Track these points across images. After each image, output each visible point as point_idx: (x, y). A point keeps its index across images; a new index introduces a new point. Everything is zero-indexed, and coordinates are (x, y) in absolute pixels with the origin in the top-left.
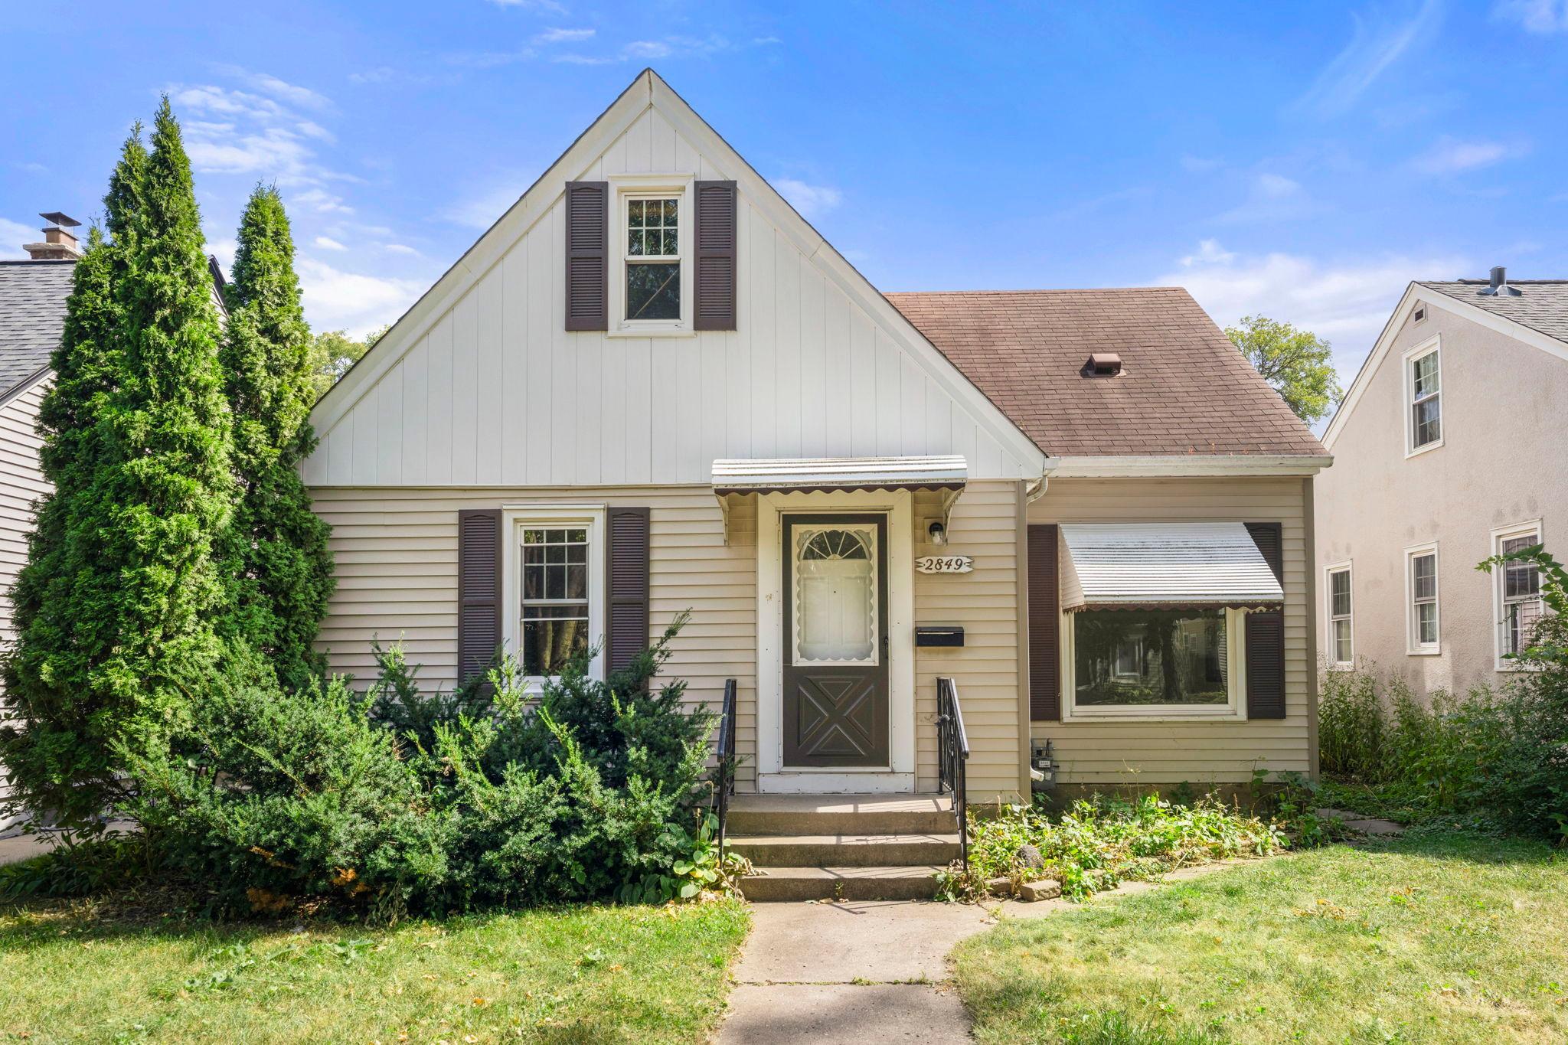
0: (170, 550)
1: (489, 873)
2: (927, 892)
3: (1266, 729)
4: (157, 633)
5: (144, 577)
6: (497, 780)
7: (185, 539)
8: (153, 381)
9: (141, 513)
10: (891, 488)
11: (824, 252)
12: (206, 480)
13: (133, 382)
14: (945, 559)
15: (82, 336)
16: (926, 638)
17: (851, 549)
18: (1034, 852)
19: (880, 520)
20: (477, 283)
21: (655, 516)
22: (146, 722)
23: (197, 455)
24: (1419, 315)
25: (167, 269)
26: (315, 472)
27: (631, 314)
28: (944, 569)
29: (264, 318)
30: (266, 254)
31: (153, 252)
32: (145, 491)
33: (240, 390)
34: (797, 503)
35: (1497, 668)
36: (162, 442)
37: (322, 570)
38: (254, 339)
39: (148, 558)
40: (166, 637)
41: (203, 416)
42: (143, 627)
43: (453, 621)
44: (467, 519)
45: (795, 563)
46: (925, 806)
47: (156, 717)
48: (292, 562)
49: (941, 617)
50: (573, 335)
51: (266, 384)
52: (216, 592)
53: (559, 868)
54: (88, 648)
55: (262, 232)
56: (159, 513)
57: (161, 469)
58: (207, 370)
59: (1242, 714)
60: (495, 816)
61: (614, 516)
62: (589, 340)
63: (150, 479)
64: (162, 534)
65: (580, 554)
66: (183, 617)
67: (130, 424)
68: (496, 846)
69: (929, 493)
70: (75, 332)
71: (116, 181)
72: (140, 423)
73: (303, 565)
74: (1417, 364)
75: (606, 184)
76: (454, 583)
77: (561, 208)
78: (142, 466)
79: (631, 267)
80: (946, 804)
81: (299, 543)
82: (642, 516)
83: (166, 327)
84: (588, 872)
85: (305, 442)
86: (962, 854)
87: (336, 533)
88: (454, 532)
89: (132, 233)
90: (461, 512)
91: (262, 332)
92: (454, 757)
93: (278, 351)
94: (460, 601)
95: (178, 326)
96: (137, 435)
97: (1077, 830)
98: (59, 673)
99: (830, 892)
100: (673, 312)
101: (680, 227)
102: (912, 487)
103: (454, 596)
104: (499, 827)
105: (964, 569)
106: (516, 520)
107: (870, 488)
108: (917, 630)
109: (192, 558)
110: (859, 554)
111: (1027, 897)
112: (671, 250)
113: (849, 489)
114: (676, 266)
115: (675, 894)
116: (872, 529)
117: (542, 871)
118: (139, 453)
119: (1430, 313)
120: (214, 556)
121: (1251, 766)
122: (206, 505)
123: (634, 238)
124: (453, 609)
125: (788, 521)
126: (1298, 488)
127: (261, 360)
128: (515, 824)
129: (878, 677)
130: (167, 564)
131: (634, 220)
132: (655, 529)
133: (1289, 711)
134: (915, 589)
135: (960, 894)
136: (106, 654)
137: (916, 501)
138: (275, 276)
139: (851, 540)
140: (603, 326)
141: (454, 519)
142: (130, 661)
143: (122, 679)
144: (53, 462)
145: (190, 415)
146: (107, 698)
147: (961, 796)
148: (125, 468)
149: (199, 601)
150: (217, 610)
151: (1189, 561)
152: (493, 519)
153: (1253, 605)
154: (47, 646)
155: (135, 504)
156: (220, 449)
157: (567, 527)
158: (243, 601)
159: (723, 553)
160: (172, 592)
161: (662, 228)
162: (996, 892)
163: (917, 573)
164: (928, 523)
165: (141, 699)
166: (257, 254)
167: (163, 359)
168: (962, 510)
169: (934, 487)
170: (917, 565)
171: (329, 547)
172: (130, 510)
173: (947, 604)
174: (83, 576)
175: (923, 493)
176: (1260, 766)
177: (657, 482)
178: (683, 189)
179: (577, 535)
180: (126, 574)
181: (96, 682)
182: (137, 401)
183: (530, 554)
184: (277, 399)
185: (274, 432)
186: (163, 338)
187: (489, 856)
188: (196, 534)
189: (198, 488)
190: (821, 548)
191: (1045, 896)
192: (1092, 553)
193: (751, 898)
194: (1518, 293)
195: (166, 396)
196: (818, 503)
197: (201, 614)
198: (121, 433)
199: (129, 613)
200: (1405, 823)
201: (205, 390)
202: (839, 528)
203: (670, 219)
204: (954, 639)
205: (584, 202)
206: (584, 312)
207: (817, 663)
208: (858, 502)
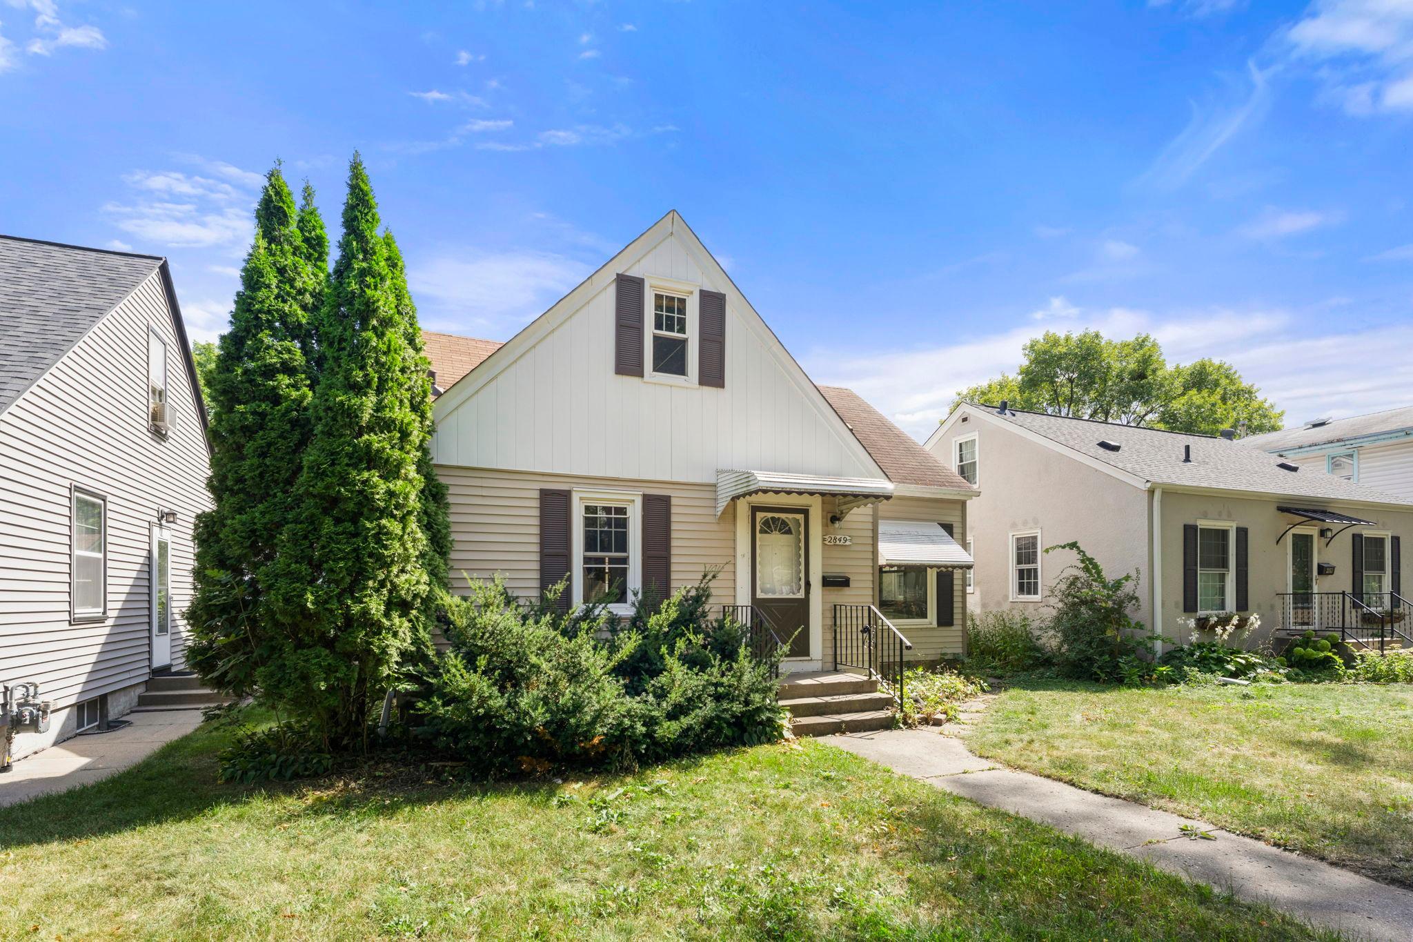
2: (885, 725)
3: (945, 631)
5: (381, 527)
10: (812, 494)
11: (776, 348)
14: (838, 537)
16: (829, 582)
17: (784, 528)
19: (805, 512)
20: (553, 331)
21: (674, 501)
24: (965, 420)
27: (658, 368)
28: (838, 542)
34: (759, 499)
35: (1011, 600)
39: (385, 513)
43: (536, 566)
44: (544, 494)
45: (758, 535)
49: (837, 570)
50: (620, 377)
59: (935, 624)
61: (648, 500)
62: (631, 382)
65: (623, 523)
69: (832, 498)
74: (961, 444)
75: (643, 280)
76: (536, 539)
79: (654, 339)
82: (666, 500)
86: (892, 702)
88: (536, 504)
90: (541, 490)
94: (541, 552)
99: (838, 729)
100: (682, 371)
102: (823, 494)
103: (536, 548)
105: (848, 543)
106: (581, 499)
107: (800, 493)
108: (824, 578)
110: (789, 532)
111: (937, 723)
112: (682, 330)
113: (789, 492)
114: (685, 341)
116: (800, 517)
119: (971, 419)
121: (939, 651)
123: (659, 319)
124: (536, 557)
125: (755, 509)
126: (959, 507)
129: (804, 604)
131: (658, 307)
132: (674, 510)
133: (955, 622)
134: (823, 554)
135: (905, 724)
137: (823, 503)
139: (784, 522)
140: (644, 375)
141: (536, 494)
151: (923, 543)
152: (566, 496)
153: (939, 567)
155: (369, 469)
157: (613, 505)
159: (715, 527)
161: (676, 315)
162: (920, 722)
163: (824, 545)
164: (830, 516)
165: (386, 621)
169: (834, 495)
170: (824, 540)
172: (366, 474)
173: (839, 562)
175: (828, 498)
176: (944, 651)
177: (675, 479)
178: (692, 293)
179: (622, 511)
180: (367, 524)
183: (589, 522)
190: (768, 526)
192: (896, 538)
194: (1014, 415)
196: (770, 499)
200: (1000, 677)
202: (776, 515)
203: (682, 311)
204: (844, 583)
205: (629, 289)
206: (628, 364)
207: (770, 596)
208: (794, 501)
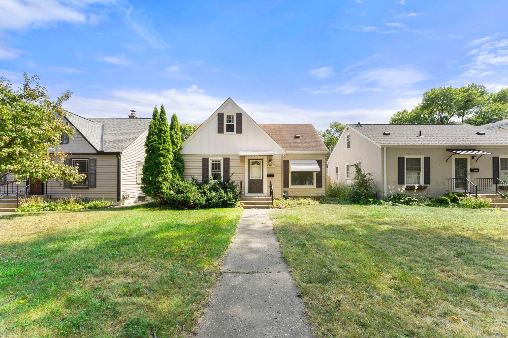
0: (166, 163)
1: (210, 204)
2: (268, 208)
3: (319, 189)
4: (164, 174)
6: (211, 193)
7: (167, 161)
8: (163, 141)
9: (162, 158)
10: (263, 156)
11: (254, 123)
12: (170, 154)
13: (160, 141)
15: (151, 134)
16: (269, 176)
17: (258, 163)
18: (282, 203)
19: (262, 160)
20: (205, 127)
21: (230, 159)
22: (163, 185)
23: (168, 150)
24: (348, 129)
25: (163, 126)
26: (182, 152)
27: (227, 131)
28: (271, 166)
29: (175, 132)
30: (175, 123)
31: (161, 124)
32: (162, 155)
33: (173, 142)
34: (250, 157)
36: (164, 149)
37: (183, 166)
38: (174, 135)
39: (163, 164)
40: (166, 174)
41: (169, 145)
42: (163, 173)
43: (202, 173)
44: (203, 159)
45: (250, 165)
46: (268, 198)
47: (165, 184)
48: (180, 164)
49: (271, 173)
50: (219, 134)
51: (176, 140)
52: (171, 169)
53: (219, 204)
54: (156, 176)
55: (174, 120)
56: (164, 158)
57: (164, 153)
58: (169, 139)
59: (316, 187)
60: (211, 197)
61: (224, 159)
62: (221, 135)
63: (163, 154)
64: (164, 161)
65: (220, 164)
66: (167, 172)
67: (160, 147)
68: (211, 200)
70: (150, 134)
71: (154, 113)
72: (161, 147)
73: (181, 165)
74: (347, 136)
75: (224, 113)
76: (202, 168)
77: (217, 117)
78: (162, 152)
79: (227, 125)
80: (271, 197)
81: (180, 162)
82: (229, 159)
83: (163, 133)
84: (223, 204)
85: (181, 148)
86: (272, 203)
87: (185, 161)
88: (202, 161)
89: (156, 120)
91: (175, 134)
92: (205, 190)
93: (177, 136)
95: (165, 133)
96: (161, 148)
97: (288, 201)
98: (152, 179)
99: (255, 207)
100: (233, 131)
101: (234, 119)
102: (266, 156)
103: (202, 169)
104: (211, 198)
105: (274, 166)
106: (211, 159)
107: (261, 156)
108: (267, 174)
109: (168, 164)
110: (259, 164)
111: (281, 208)
112: (233, 122)
113: (258, 156)
114: (233, 124)
115: (234, 207)
117: (217, 204)
118: (161, 151)
120: (171, 164)
121: (316, 194)
122: (170, 157)
123: (227, 121)
124: (202, 171)
125: (249, 160)
126: (324, 155)
127: (175, 137)
128: (213, 198)
129: (262, 181)
130: (165, 165)
131: (227, 118)
132: (230, 161)
134: (267, 169)
135: (272, 208)
136: (158, 176)
137: (267, 158)
138: (176, 126)
139: (258, 162)
140: (223, 133)
141: (202, 159)
142: (161, 177)
143: (161, 179)
144: (147, 152)
145: (168, 145)
146: (158, 182)
147: (272, 196)
148: (160, 152)
149: (169, 169)
150: (171, 171)
151: (307, 165)
152: (207, 159)
153: (316, 172)
154: (150, 175)
156: (171, 150)
158: (174, 170)
159: (240, 164)
160: (166, 168)
161: (231, 119)
162: (276, 208)
163: (267, 167)
164: (269, 161)
165: (163, 182)
166: (174, 123)
167: (164, 138)
168: (273, 159)
169: (269, 156)
170: (267, 166)
171: (184, 163)
172: (160, 158)
173: (272, 171)
174: (154, 166)
176: (318, 194)
177: (230, 154)
178: (235, 114)
179: (219, 161)
180: (160, 166)
181: (157, 180)
182: (161, 144)
183: (212, 164)
184: (177, 143)
185: (177, 147)
186: (164, 135)
187: (210, 201)
188: (169, 161)
189: (169, 155)
190: (254, 163)
191: (283, 208)
193: (244, 208)
195: (164, 143)
196: (253, 157)
197: (170, 171)
198: (159, 148)
199: (161, 171)
201: (168, 142)
202: (257, 161)
203: (233, 118)
204: (272, 176)
205: (220, 116)
206: (220, 131)
207: (253, 179)
208: (259, 157)
